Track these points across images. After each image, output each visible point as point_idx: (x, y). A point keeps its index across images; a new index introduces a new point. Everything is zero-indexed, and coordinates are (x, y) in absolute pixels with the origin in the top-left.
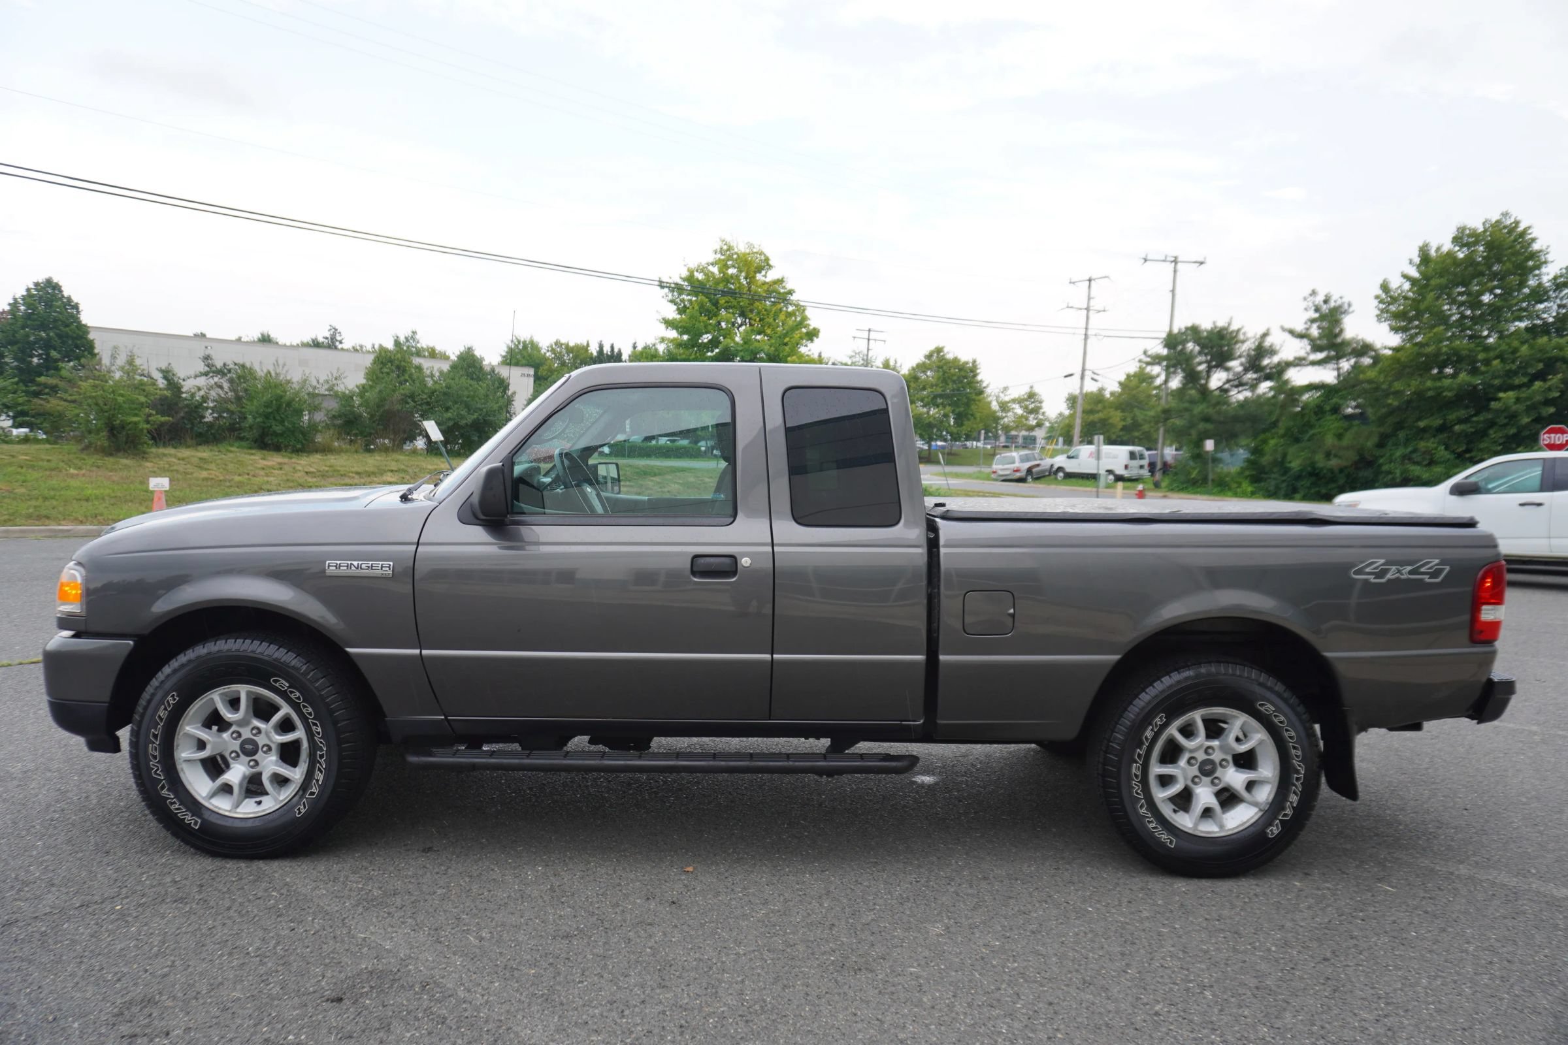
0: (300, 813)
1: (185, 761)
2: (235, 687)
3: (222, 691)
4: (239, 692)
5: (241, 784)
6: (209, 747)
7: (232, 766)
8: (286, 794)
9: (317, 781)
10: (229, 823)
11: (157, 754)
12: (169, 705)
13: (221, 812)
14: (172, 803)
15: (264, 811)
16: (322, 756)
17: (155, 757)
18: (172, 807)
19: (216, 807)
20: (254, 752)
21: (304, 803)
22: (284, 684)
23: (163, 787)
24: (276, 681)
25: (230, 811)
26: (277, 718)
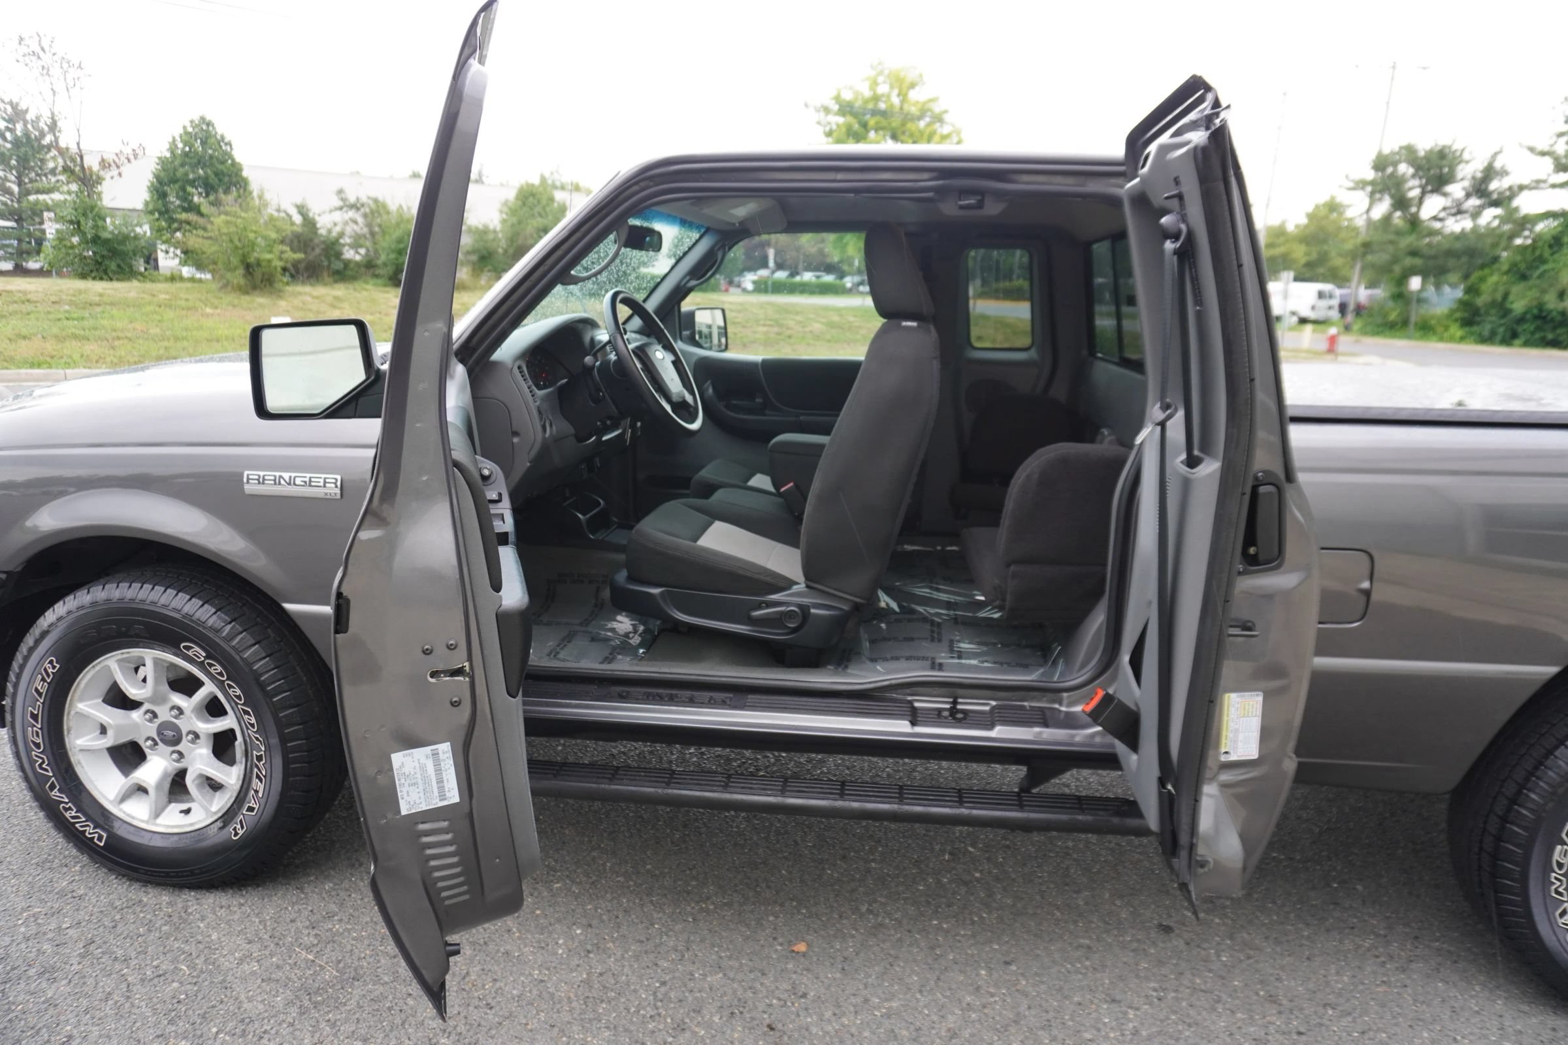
0: (236, 834)
1: (81, 750)
2: (136, 652)
3: (120, 657)
4: (143, 658)
5: (159, 786)
6: (110, 732)
7: (149, 757)
8: (220, 803)
9: (256, 792)
10: (143, 840)
11: (39, 740)
12: (48, 676)
13: (135, 823)
14: (66, 810)
15: (192, 824)
16: (259, 758)
17: (37, 746)
18: (67, 815)
19: (128, 815)
20: (176, 741)
21: (241, 821)
22: (198, 652)
23: (52, 787)
24: (188, 648)
25: (147, 822)
26: (201, 694)
